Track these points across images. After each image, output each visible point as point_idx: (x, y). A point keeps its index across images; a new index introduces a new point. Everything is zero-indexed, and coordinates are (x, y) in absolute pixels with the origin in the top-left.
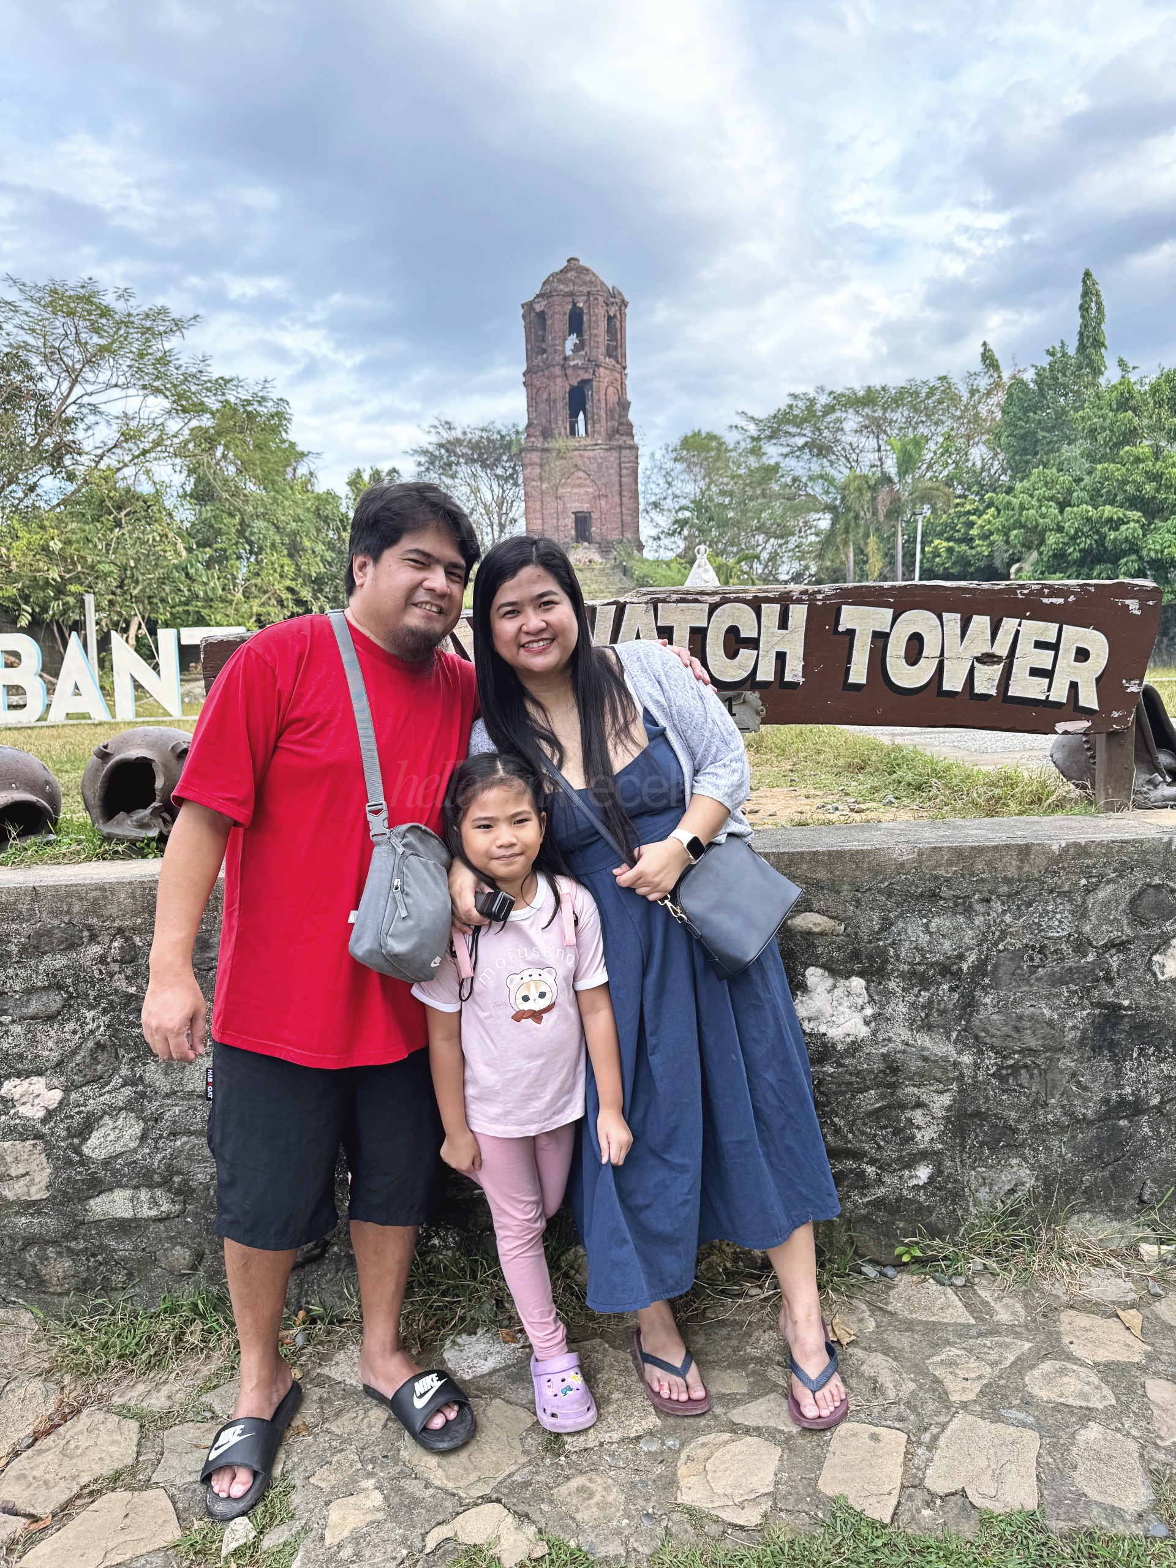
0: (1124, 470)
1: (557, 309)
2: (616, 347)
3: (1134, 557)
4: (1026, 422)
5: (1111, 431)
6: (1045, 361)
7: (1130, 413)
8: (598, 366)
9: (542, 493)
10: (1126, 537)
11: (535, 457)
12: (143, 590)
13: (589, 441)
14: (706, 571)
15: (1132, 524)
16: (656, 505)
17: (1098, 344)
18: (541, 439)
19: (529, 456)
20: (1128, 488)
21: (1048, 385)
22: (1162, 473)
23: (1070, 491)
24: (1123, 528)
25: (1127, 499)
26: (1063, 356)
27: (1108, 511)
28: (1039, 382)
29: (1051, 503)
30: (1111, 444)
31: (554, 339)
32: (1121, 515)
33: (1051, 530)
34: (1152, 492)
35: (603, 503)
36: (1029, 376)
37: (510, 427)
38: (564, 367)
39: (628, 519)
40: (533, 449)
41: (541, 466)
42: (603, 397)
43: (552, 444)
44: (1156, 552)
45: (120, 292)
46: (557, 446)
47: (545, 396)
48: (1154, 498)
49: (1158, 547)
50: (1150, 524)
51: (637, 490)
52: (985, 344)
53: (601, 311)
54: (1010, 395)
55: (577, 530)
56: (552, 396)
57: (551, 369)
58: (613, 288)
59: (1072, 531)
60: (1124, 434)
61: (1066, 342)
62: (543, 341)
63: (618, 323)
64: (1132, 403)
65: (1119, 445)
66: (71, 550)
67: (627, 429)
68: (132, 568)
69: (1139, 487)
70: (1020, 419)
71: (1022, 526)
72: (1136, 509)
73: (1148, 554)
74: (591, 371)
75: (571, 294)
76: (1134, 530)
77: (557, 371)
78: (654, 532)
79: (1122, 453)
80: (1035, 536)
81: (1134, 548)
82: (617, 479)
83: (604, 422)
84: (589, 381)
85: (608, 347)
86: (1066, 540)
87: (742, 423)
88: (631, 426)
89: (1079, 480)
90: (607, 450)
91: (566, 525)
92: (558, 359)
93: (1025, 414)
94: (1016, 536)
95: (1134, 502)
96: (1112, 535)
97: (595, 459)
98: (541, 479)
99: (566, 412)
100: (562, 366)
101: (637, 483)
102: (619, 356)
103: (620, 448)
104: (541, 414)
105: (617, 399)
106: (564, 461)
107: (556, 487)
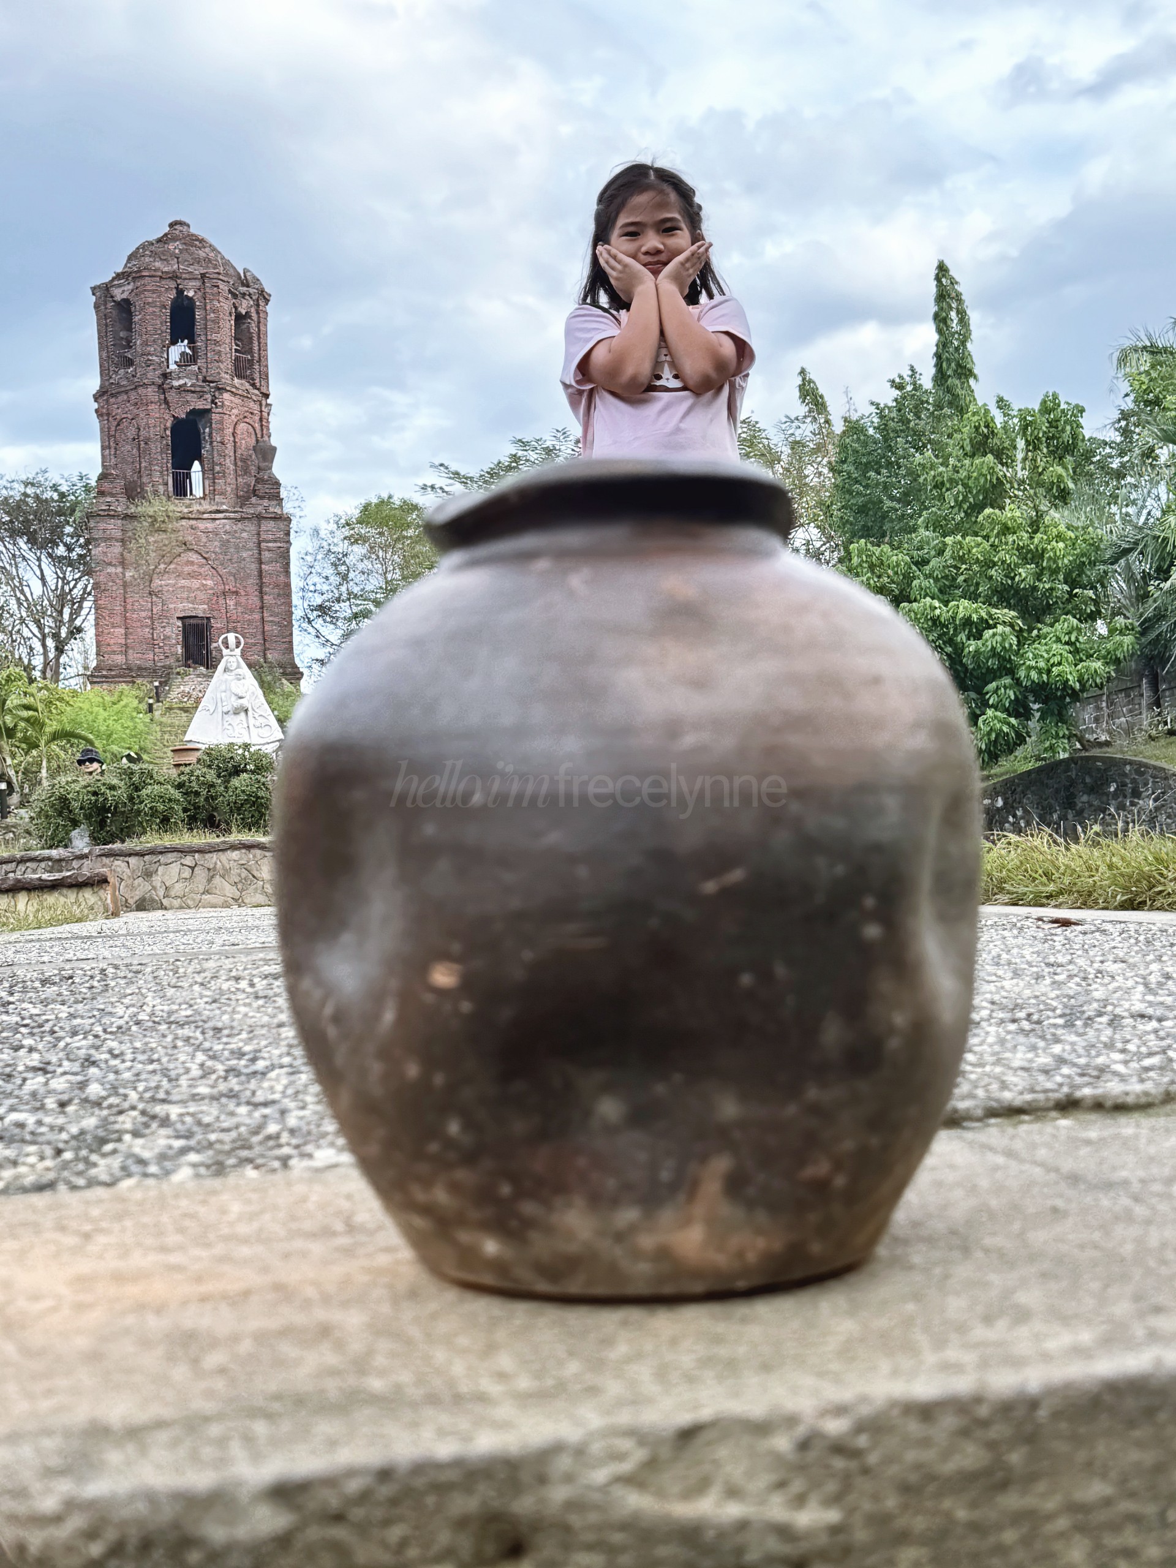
0: (986, 545)
1: (151, 298)
2: (251, 362)
3: (1007, 681)
4: (866, 487)
5: (965, 485)
6: (888, 397)
7: (990, 457)
8: (220, 390)
9: (125, 585)
10: (993, 649)
11: (113, 527)
13: (206, 506)
14: (240, 678)
15: (1000, 628)
16: (323, 610)
17: (965, 372)
18: (123, 500)
19: (102, 526)
20: (993, 572)
21: (895, 431)
22: (1044, 550)
23: (908, 578)
24: (988, 633)
25: (995, 591)
26: (915, 389)
27: (964, 607)
28: (883, 428)
30: (965, 507)
31: (145, 343)
32: (984, 615)
34: (1030, 580)
35: (231, 603)
36: (867, 417)
37: (75, 479)
38: (162, 389)
39: (273, 630)
40: (110, 515)
41: (123, 541)
42: (228, 438)
43: (142, 508)
44: (1040, 672)
46: (151, 511)
47: (131, 432)
48: (1034, 588)
49: (1042, 664)
50: (1030, 630)
51: (288, 585)
52: (803, 372)
53: (226, 305)
54: (843, 447)
55: (186, 645)
56: (144, 433)
57: (140, 390)
58: (245, 271)
60: (986, 492)
61: (918, 369)
62: (129, 346)
63: (254, 328)
64: (994, 442)
65: (978, 508)
67: (271, 490)
69: (1009, 571)
70: (857, 482)
72: (1010, 607)
73: (1028, 676)
74: (209, 397)
75: (174, 276)
76: (1004, 636)
77: (151, 393)
79: (981, 518)
81: (1006, 666)
82: (254, 566)
83: (231, 479)
84: (207, 412)
85: (237, 362)
87: (441, 481)
88: (277, 484)
89: (922, 563)
90: (237, 520)
91: (167, 638)
92: (153, 375)
93: (864, 475)
95: (1006, 595)
96: (972, 646)
97: (216, 533)
98: (123, 563)
99: (167, 459)
100: (160, 386)
101: (287, 573)
102: (257, 376)
103: (259, 518)
104: (124, 461)
105: (253, 442)
106: (163, 536)
107: (149, 577)
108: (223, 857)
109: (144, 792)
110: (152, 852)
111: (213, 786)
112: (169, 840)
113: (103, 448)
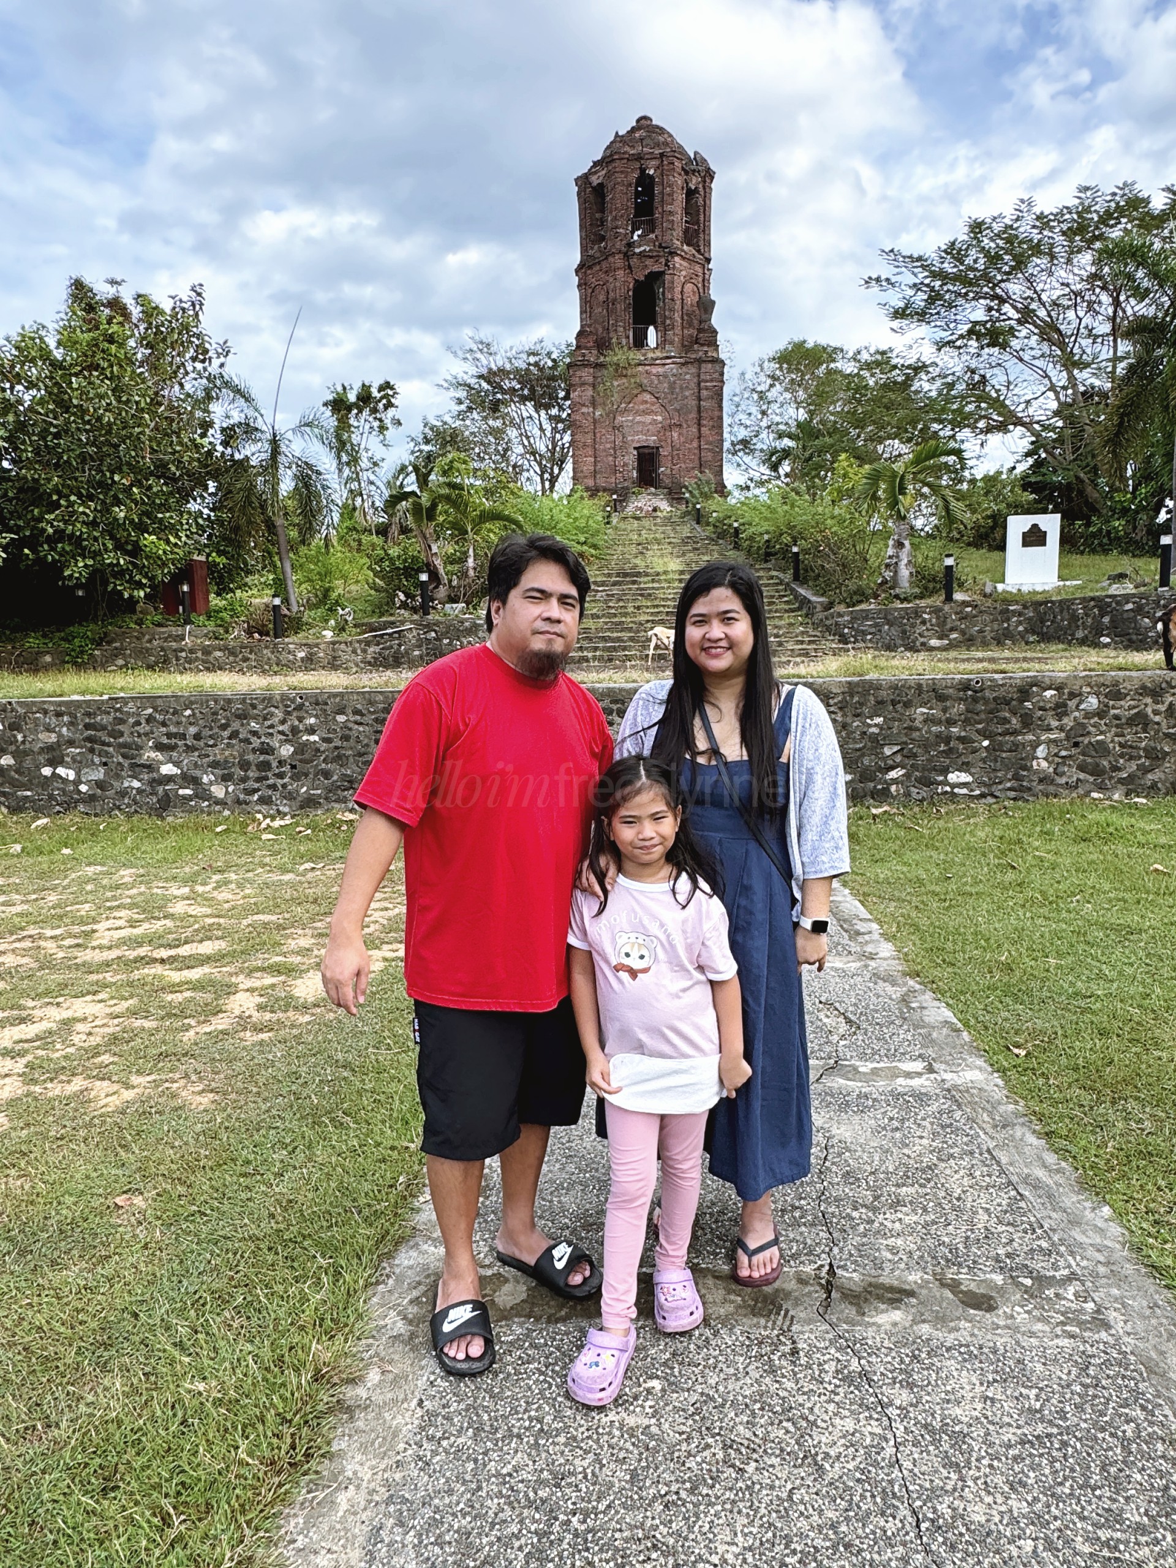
1: (620, 177)
2: (697, 232)
8: (673, 254)
9: (595, 422)
11: (586, 374)
13: (658, 354)
16: (745, 443)
18: (595, 352)
19: (578, 373)
31: (615, 219)
35: (675, 435)
37: (563, 347)
38: (627, 256)
39: (708, 456)
40: (584, 365)
41: (594, 386)
42: (678, 296)
43: (608, 358)
46: (615, 360)
47: (602, 298)
51: (721, 418)
53: (680, 181)
55: (640, 470)
56: (612, 295)
57: (611, 259)
58: (696, 153)
62: (602, 222)
63: (701, 200)
67: (710, 337)
74: (663, 260)
75: (639, 158)
77: (618, 260)
78: (742, 480)
82: (694, 403)
83: (678, 330)
84: (661, 274)
85: (686, 231)
88: (715, 332)
90: (683, 364)
91: (625, 465)
92: (620, 245)
97: (665, 376)
98: (594, 404)
99: (629, 317)
100: (625, 254)
101: (721, 408)
102: (701, 243)
103: (700, 361)
104: (596, 321)
105: (697, 298)
106: (624, 380)
107: (613, 414)
113: (581, 313)
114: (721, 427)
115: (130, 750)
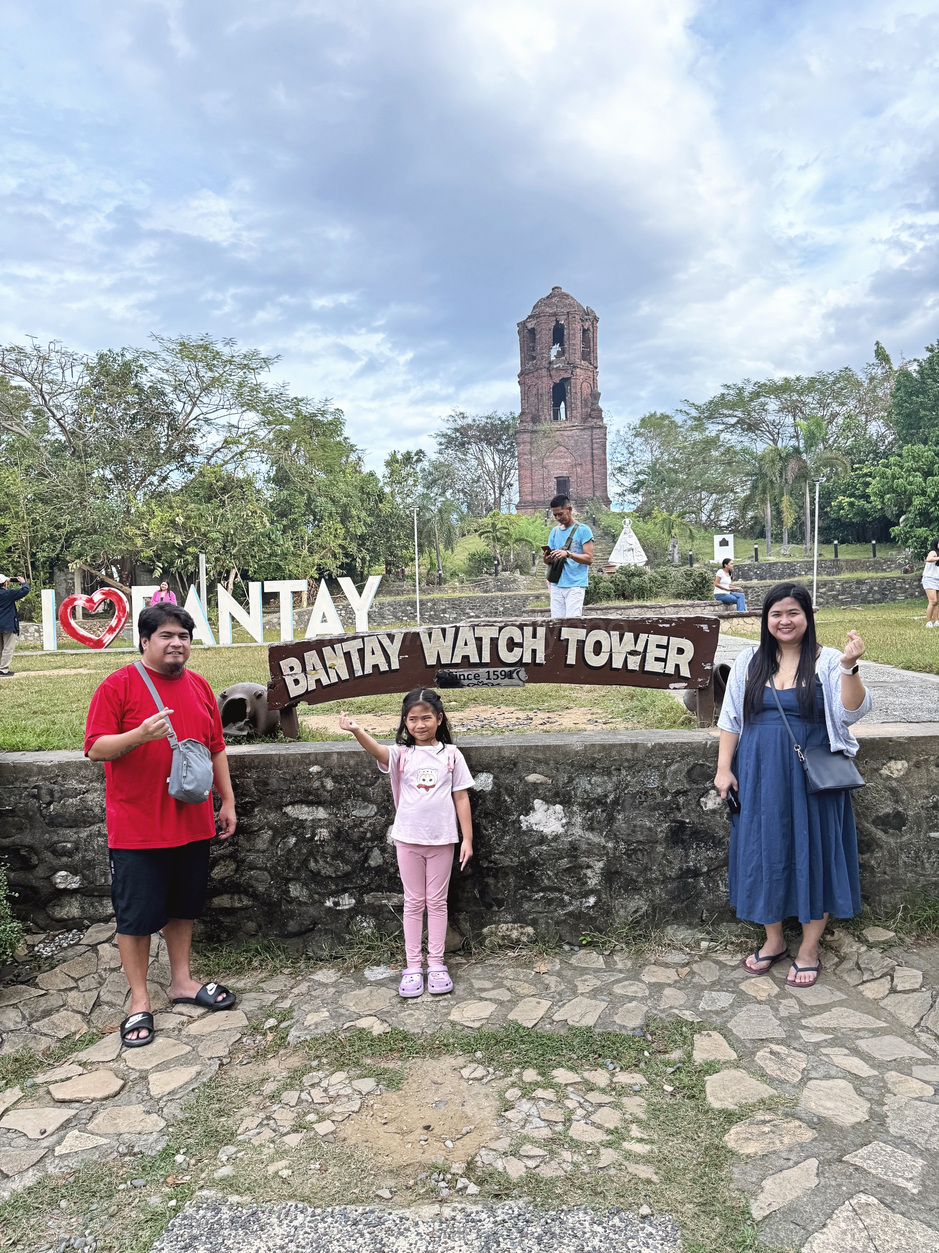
1: (544, 326)
2: (589, 352)
4: (911, 404)
6: (925, 356)
8: (575, 367)
9: (531, 463)
11: (526, 437)
12: (239, 551)
13: (568, 424)
14: (630, 537)
16: (620, 470)
18: (531, 424)
19: (522, 436)
21: (928, 374)
28: (921, 372)
29: (917, 473)
31: (542, 349)
33: (917, 494)
35: (579, 470)
36: (913, 368)
37: (508, 414)
38: (549, 370)
39: (598, 481)
40: (525, 431)
41: (531, 443)
42: (579, 390)
43: (539, 427)
45: (227, 341)
46: (543, 428)
47: (534, 392)
51: (605, 459)
52: (877, 343)
53: (578, 326)
54: (898, 382)
56: (540, 391)
57: (539, 371)
58: (588, 308)
59: (933, 495)
62: (533, 350)
63: (591, 335)
66: (190, 523)
67: (598, 414)
68: (232, 535)
70: (906, 402)
71: (894, 491)
74: (570, 371)
75: (555, 314)
77: (544, 372)
78: (619, 490)
80: (903, 500)
82: (589, 451)
83: (579, 410)
84: (569, 379)
85: (583, 353)
86: (929, 501)
87: (685, 408)
88: (601, 411)
90: (582, 430)
91: (550, 487)
92: (545, 363)
93: (909, 397)
94: (889, 499)
97: (572, 437)
98: (531, 453)
99: (550, 402)
100: (548, 369)
101: (605, 454)
102: (592, 358)
103: (592, 428)
104: (531, 405)
105: (590, 390)
106: (549, 439)
107: (542, 459)
108: (632, 611)
109: (601, 585)
110: (606, 609)
111: (624, 582)
112: (611, 604)
113: (522, 400)
114: (606, 464)
115: (463, 610)
